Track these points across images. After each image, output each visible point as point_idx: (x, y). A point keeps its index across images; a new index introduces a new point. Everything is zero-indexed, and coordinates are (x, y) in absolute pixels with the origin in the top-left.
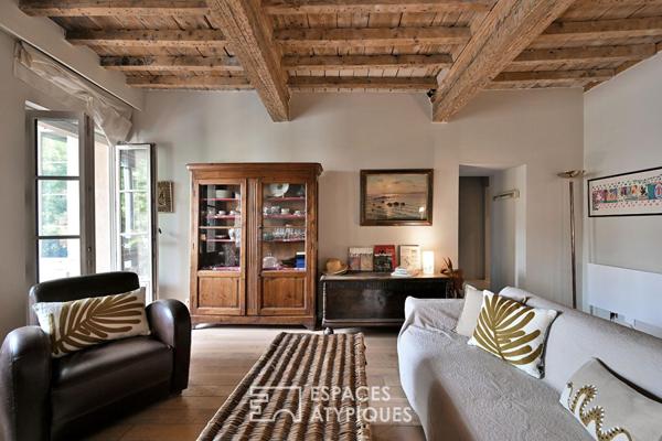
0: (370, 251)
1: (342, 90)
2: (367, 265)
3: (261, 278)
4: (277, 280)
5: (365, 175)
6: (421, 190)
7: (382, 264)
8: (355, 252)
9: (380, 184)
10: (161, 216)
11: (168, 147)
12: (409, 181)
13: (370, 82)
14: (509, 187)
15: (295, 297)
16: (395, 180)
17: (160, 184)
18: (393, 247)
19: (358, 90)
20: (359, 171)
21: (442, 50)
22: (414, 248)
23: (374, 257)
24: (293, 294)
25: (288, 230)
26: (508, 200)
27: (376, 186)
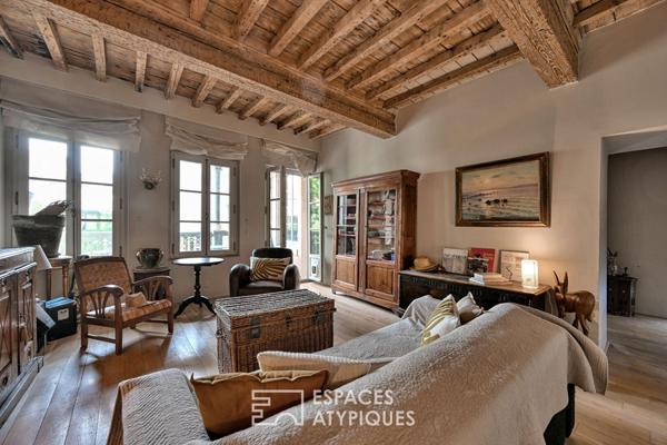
0: (463, 253)
2: (458, 267)
3: (366, 265)
4: (375, 268)
5: (460, 172)
6: (529, 181)
8: (448, 252)
9: (476, 181)
10: (326, 217)
11: (330, 172)
12: (512, 173)
13: (449, 78)
15: (387, 285)
16: (494, 174)
17: (327, 198)
18: (492, 251)
19: (439, 91)
20: (454, 170)
22: (520, 255)
23: (468, 260)
27: (472, 183)
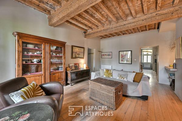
1: (71, 26)
2: (74, 68)
3: (50, 74)
4: (55, 74)
5: (72, 47)
6: (82, 51)
7: (77, 67)
8: (70, 65)
14: (92, 52)
15: (61, 78)
18: (78, 64)
20: (71, 45)
21: (92, 27)
22: (81, 64)
23: (75, 66)
24: (60, 78)
25: (57, 60)
26: (92, 55)
27: (75, 50)
